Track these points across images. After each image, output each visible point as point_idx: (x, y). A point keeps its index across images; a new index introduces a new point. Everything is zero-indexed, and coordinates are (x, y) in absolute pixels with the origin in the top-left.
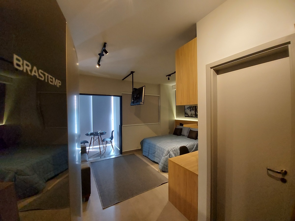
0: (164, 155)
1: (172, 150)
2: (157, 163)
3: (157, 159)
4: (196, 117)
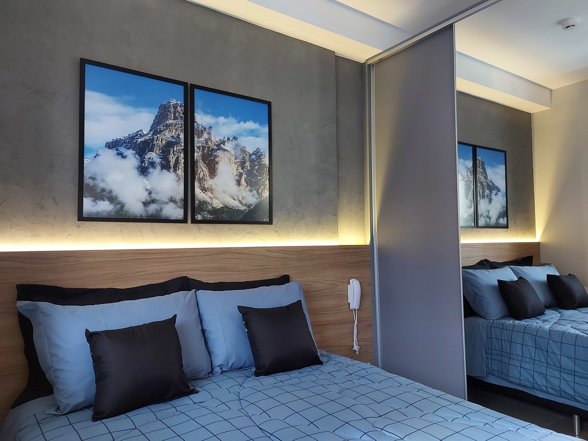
4: (194, 221)
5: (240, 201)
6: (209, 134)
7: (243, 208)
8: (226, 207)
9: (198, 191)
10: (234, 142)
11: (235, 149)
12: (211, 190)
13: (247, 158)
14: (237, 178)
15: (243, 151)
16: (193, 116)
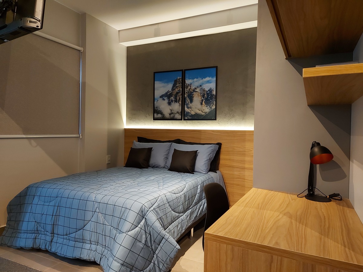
0: (127, 226)
1: (152, 208)
3: (94, 247)
5: (202, 111)
6: (191, 86)
7: (203, 114)
8: (196, 114)
9: (186, 108)
10: (200, 88)
11: (200, 90)
12: (191, 108)
13: (206, 93)
14: (201, 102)
15: (204, 90)
16: (185, 81)
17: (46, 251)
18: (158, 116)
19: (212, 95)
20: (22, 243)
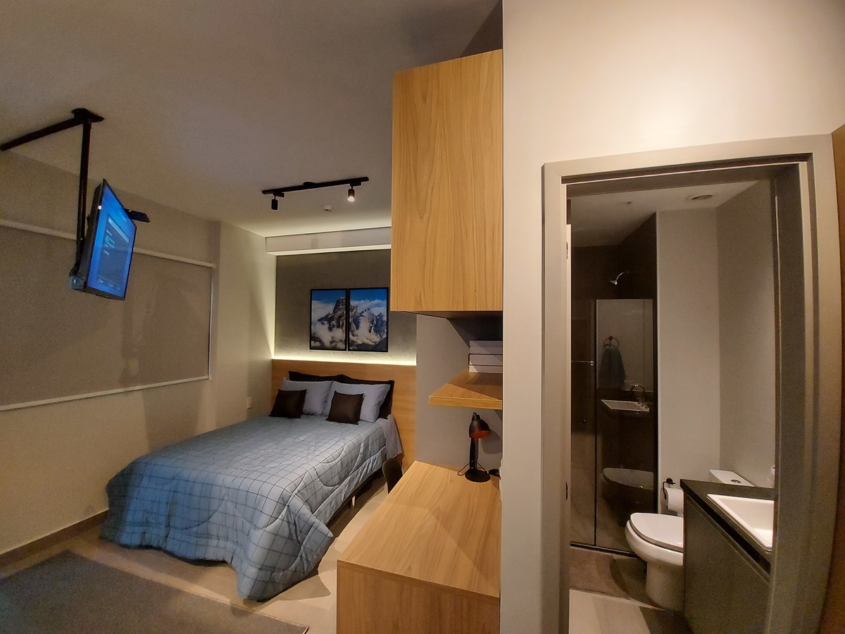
0: (264, 519)
1: (296, 491)
2: (223, 562)
3: (222, 543)
4: (349, 350)
5: (370, 340)
6: (356, 309)
7: (372, 344)
8: (364, 343)
9: (351, 336)
10: (368, 312)
11: (368, 315)
12: (357, 336)
13: (375, 319)
14: (369, 329)
15: (373, 315)
16: (349, 302)
17: (159, 549)
18: (316, 344)
19: (382, 322)
20: (125, 539)
